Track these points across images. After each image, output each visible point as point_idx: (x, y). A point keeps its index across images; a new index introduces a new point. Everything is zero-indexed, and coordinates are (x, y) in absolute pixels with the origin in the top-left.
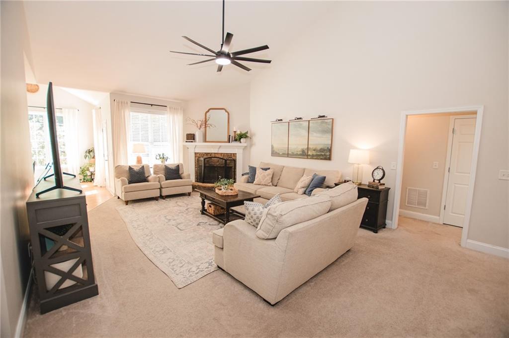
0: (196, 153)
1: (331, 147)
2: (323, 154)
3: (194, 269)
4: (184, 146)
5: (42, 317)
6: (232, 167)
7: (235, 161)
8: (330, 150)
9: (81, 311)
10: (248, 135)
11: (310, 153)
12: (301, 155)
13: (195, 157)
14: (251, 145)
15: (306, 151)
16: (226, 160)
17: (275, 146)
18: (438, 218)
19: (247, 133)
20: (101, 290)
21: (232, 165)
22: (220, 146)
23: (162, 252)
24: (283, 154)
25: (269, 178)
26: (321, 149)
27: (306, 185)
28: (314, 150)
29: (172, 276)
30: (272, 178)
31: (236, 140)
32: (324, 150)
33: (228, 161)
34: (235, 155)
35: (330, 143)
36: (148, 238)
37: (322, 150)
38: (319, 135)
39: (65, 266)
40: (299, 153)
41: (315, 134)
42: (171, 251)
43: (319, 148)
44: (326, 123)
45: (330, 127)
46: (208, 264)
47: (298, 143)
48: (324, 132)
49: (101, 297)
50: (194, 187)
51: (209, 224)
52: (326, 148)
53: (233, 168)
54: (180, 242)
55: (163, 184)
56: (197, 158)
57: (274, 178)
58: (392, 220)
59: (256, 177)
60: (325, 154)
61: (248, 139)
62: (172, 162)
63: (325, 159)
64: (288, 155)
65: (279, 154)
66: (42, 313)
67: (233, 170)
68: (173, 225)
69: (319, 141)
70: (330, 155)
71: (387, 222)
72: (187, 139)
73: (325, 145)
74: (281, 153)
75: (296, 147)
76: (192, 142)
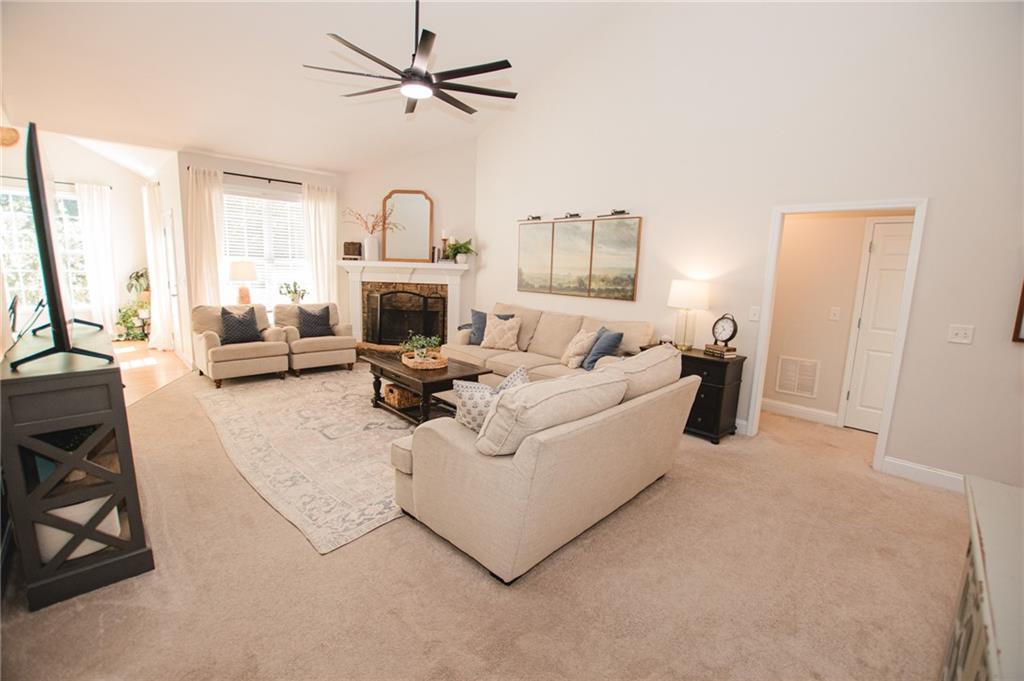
0: (363, 283)
1: (636, 275)
2: (619, 288)
3: (354, 515)
4: (340, 269)
5: (31, 616)
6: (437, 312)
7: (444, 300)
8: (633, 281)
9: (118, 603)
10: (471, 247)
11: (594, 286)
12: (575, 289)
13: (363, 290)
14: (478, 268)
15: (587, 283)
16: (426, 299)
17: (524, 271)
18: (834, 415)
19: (469, 242)
20: (158, 559)
21: (439, 308)
22: (414, 269)
23: (290, 483)
24: (541, 287)
25: (511, 337)
26: (616, 278)
27: (585, 350)
28: (603, 280)
29: (309, 530)
30: (518, 336)
31: (446, 258)
32: (622, 280)
33: (429, 300)
34: (444, 287)
35: (634, 266)
36: (260, 454)
37: (618, 281)
38: (612, 250)
39: (80, 513)
40: (572, 286)
41: (605, 248)
42: (308, 481)
43: (611, 276)
44: (628, 225)
45: (635, 234)
46: (382, 506)
47: (571, 264)
48: (623, 243)
49: (159, 574)
50: (359, 352)
51: (389, 428)
52: (625, 277)
53: (441, 313)
54: (328, 462)
55: (296, 345)
56: (366, 293)
57: (522, 336)
58: (747, 419)
59: (486, 333)
60: (624, 289)
61: (471, 256)
62: (313, 301)
63: (624, 298)
64: (550, 289)
65: (532, 286)
66: (33, 608)
67: (441, 318)
68: (314, 429)
69: (612, 261)
70: (634, 291)
71: (739, 422)
72: (346, 254)
73: (623, 269)
74: (536, 286)
75: (566, 273)
76: (356, 259)
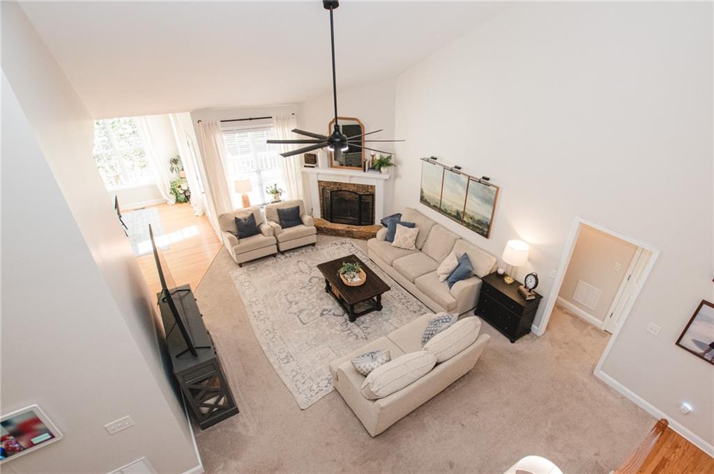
0: (319, 182)
1: (491, 223)
2: (480, 227)
3: (315, 387)
4: (303, 173)
6: (369, 203)
7: (373, 195)
8: (489, 227)
9: (231, 430)
10: (391, 161)
11: (465, 219)
12: (454, 216)
13: (319, 186)
14: (396, 176)
15: (462, 215)
16: (360, 196)
17: (424, 191)
18: (602, 323)
19: (390, 157)
20: (240, 408)
21: (369, 199)
22: (352, 176)
23: (285, 361)
24: (434, 206)
25: (411, 241)
26: (479, 220)
27: (450, 271)
28: (471, 218)
29: (296, 395)
30: (416, 240)
31: (373, 168)
32: (482, 223)
33: (363, 197)
34: (373, 187)
35: (490, 218)
36: (271, 336)
37: (479, 222)
38: (478, 201)
40: (453, 214)
41: (474, 198)
42: (294, 360)
43: (477, 218)
44: (489, 190)
45: (493, 197)
46: (327, 381)
47: (454, 200)
48: (486, 201)
49: (242, 416)
51: (334, 314)
52: (485, 222)
53: (371, 204)
54: (302, 344)
55: (281, 237)
56: (321, 188)
57: (418, 241)
58: (538, 326)
59: (395, 237)
60: (483, 228)
61: (392, 167)
62: (289, 197)
63: (482, 234)
64: (440, 210)
65: (429, 204)
67: (371, 207)
68: (295, 314)
69: (477, 209)
70: (488, 232)
71: (534, 327)
72: (306, 162)
73: (484, 217)
74: (431, 204)
75: (450, 204)
76: (313, 167)
